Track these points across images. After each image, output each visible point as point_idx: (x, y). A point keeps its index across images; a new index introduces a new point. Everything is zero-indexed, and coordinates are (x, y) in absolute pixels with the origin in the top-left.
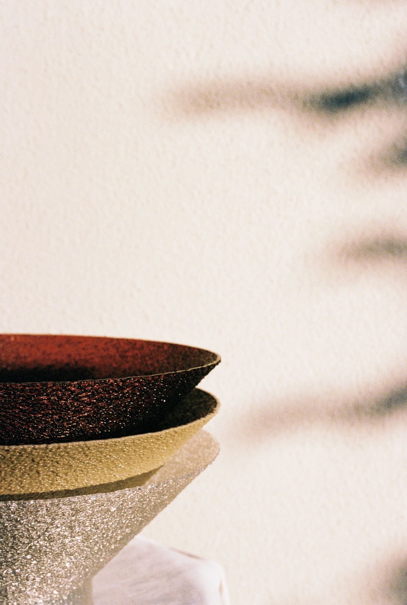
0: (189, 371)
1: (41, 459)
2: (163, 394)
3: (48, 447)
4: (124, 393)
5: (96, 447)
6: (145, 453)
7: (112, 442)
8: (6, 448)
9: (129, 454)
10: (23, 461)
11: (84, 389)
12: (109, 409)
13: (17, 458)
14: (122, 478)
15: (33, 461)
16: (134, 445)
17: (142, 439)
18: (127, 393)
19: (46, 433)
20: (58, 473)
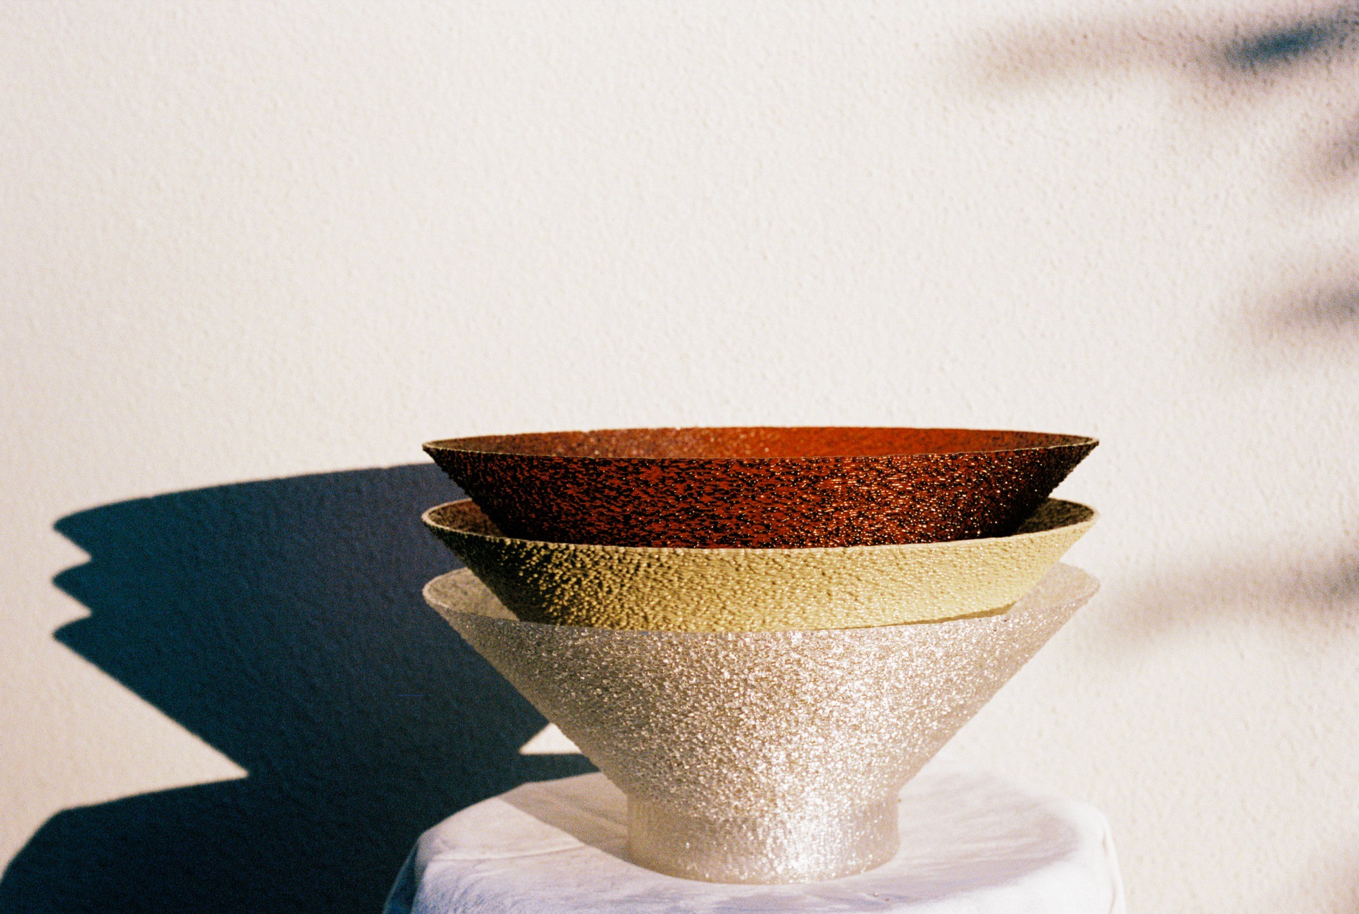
0: (1051, 450)
1: (834, 572)
2: (1011, 486)
3: (846, 552)
4: (953, 478)
5: (915, 554)
6: (985, 573)
7: (939, 548)
8: (786, 551)
9: (962, 570)
10: (809, 574)
11: (896, 468)
12: (931, 504)
13: (801, 569)
14: (950, 614)
15: (824, 574)
16: (970, 557)
17: (982, 546)
18: (958, 478)
19: (838, 540)
20: (857, 596)
